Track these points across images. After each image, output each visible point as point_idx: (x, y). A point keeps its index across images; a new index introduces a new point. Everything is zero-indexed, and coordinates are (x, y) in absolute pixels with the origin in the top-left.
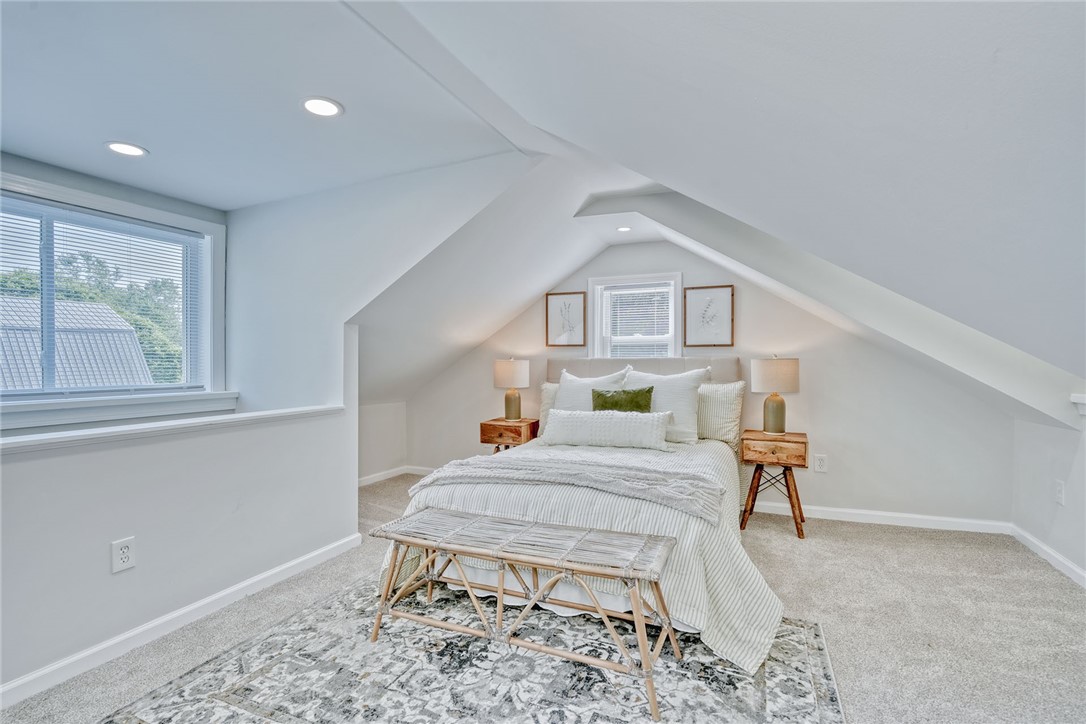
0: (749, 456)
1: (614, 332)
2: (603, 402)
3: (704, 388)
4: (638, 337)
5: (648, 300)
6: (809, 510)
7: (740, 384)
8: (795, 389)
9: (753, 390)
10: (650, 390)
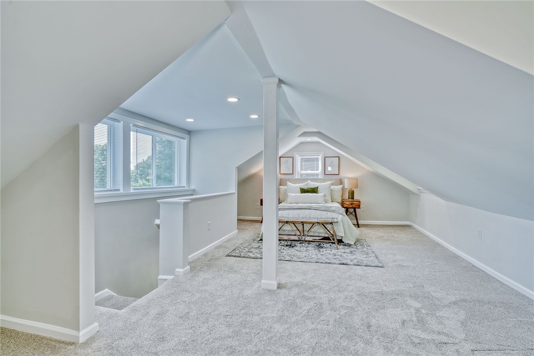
0: (345, 206)
1: (301, 170)
2: (303, 191)
3: (332, 187)
4: (309, 172)
5: (313, 160)
6: (360, 222)
7: (342, 186)
8: (357, 187)
9: (346, 187)
10: (317, 188)
